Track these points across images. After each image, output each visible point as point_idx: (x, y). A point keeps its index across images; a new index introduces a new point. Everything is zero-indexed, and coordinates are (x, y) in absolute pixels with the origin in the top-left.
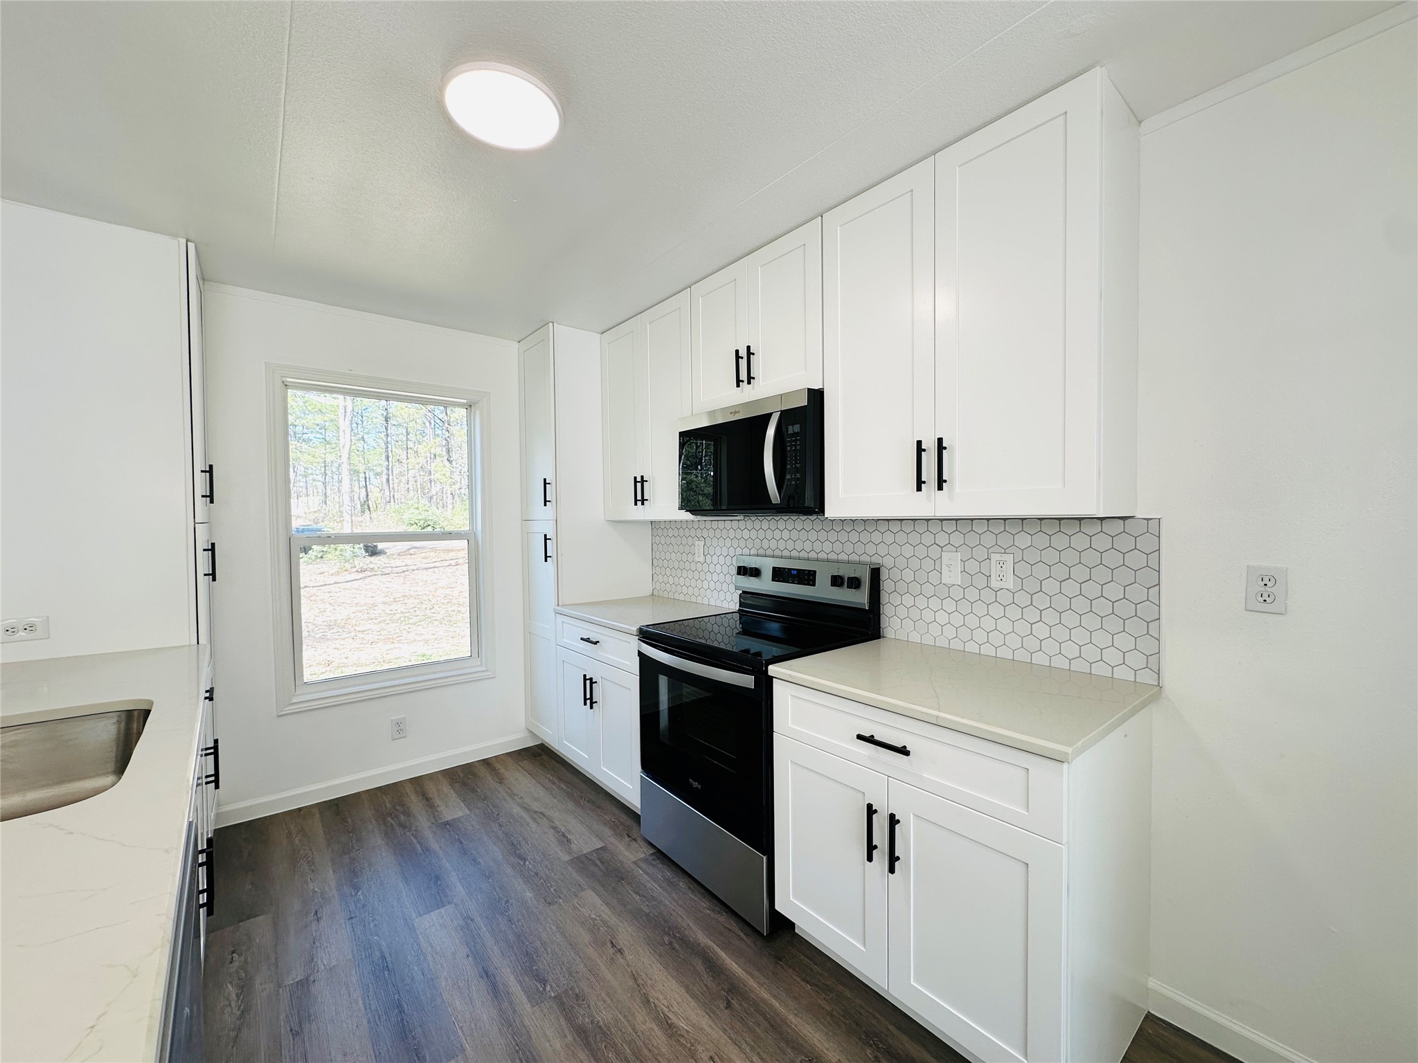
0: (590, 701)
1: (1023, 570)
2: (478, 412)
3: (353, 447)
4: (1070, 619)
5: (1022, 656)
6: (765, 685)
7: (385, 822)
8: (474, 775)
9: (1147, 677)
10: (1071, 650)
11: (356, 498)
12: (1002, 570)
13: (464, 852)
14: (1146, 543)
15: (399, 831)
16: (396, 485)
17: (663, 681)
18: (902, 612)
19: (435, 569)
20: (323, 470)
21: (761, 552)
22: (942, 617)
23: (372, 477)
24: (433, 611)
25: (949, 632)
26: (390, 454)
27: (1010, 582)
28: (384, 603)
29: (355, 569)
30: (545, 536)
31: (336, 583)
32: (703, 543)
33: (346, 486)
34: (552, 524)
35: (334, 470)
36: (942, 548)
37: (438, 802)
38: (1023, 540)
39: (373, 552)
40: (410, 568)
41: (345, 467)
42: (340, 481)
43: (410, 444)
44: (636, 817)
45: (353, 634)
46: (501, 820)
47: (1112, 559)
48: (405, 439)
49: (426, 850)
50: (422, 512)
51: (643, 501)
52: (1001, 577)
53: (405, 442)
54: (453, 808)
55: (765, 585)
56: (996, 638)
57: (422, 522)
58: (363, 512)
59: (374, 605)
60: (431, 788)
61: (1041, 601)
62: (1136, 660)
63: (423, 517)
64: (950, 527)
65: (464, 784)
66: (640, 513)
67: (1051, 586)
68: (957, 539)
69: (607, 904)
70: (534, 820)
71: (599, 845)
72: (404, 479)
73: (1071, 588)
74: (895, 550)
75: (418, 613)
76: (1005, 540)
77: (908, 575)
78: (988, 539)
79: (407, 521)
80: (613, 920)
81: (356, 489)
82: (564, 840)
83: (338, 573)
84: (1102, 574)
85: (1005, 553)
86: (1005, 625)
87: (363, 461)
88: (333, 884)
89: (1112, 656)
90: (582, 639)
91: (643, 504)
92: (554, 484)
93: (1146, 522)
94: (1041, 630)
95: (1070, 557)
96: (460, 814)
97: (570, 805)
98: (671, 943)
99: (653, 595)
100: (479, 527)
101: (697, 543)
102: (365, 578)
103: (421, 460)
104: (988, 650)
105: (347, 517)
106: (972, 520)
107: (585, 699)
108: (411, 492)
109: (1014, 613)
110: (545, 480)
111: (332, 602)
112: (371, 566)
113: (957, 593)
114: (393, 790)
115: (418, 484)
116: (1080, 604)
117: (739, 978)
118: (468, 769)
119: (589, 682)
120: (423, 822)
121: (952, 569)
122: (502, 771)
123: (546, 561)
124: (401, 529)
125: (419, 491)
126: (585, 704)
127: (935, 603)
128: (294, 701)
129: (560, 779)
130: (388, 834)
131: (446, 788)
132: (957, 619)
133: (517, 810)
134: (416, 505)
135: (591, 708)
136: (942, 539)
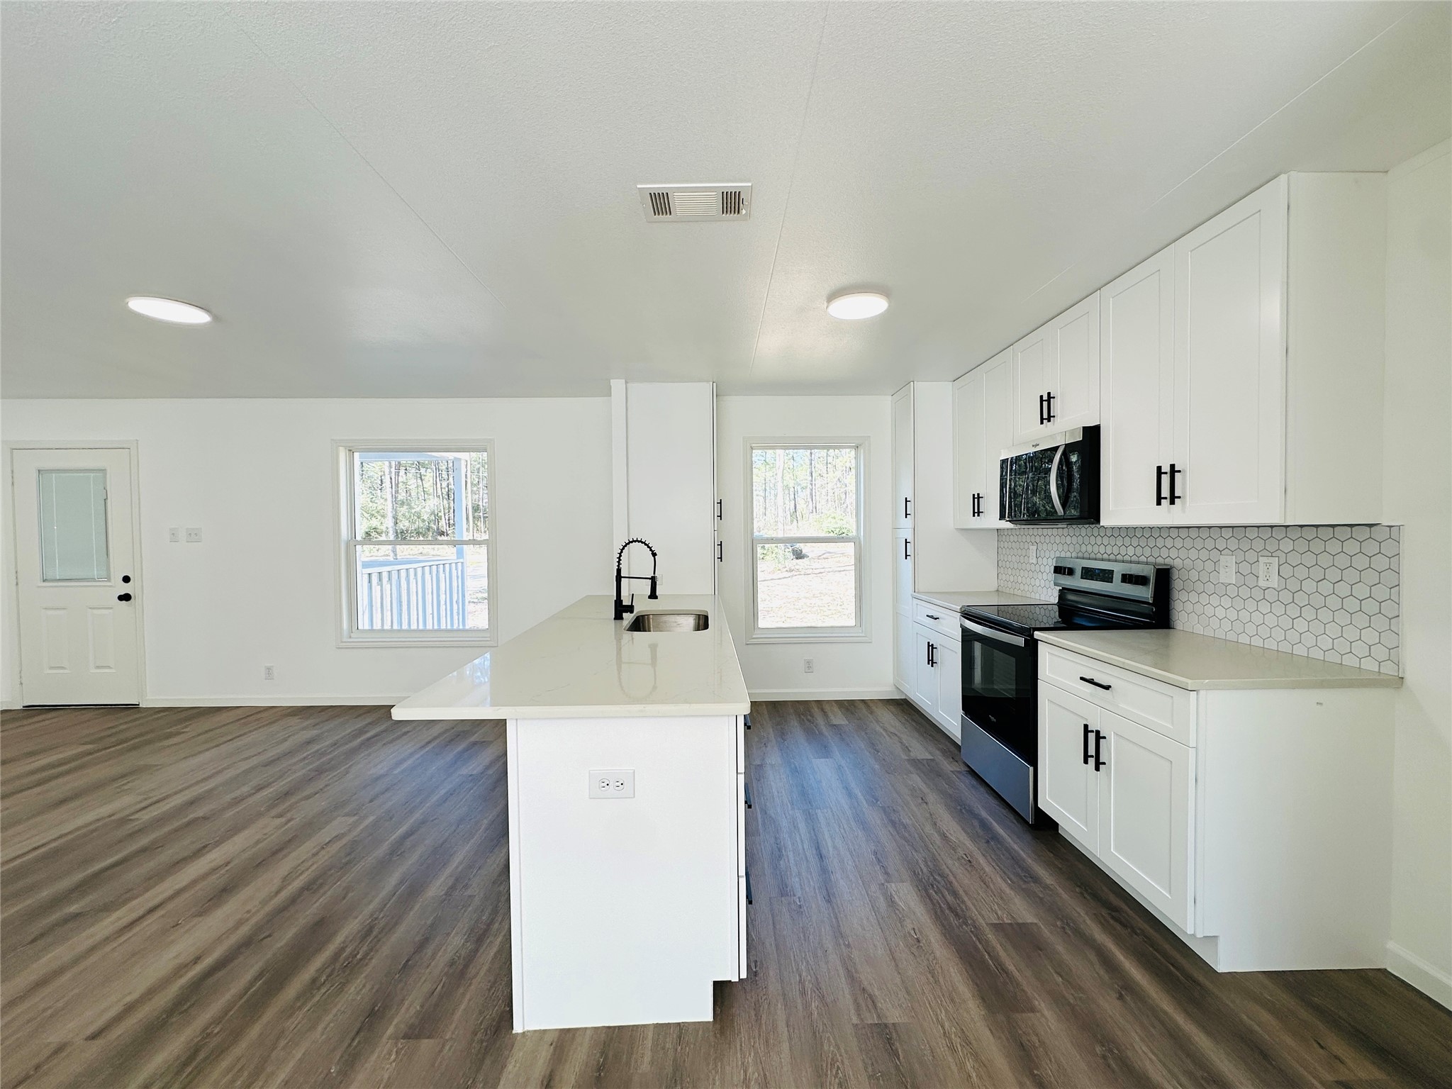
0: (931, 661)
1: (1287, 571)
2: (862, 451)
3: (786, 466)
4: (1325, 615)
5: (1285, 647)
6: (1032, 645)
7: (800, 717)
8: (855, 706)
9: (1388, 669)
10: (1326, 643)
11: (787, 510)
12: (1268, 573)
13: (843, 740)
14: (1388, 548)
15: (808, 723)
16: (817, 497)
17: (977, 646)
18: (1189, 607)
19: (847, 572)
20: (764, 486)
21: (1080, 555)
22: (1220, 612)
23: (799, 490)
24: (843, 607)
25: (1226, 625)
26: (813, 470)
27: (1275, 582)
28: (806, 598)
29: (786, 569)
30: (906, 540)
31: (772, 579)
32: (1035, 547)
33: (780, 500)
34: (911, 531)
35: (772, 486)
36: (1221, 551)
37: (830, 714)
38: (1287, 545)
39: (799, 555)
40: (827, 570)
41: (780, 485)
42: (776, 496)
43: (830, 459)
44: (958, 747)
45: (783, 619)
46: (867, 731)
47: (1360, 562)
48: (825, 455)
49: (821, 733)
50: (838, 522)
51: (979, 513)
52: (1268, 577)
53: (825, 458)
54: (839, 719)
55: (1077, 582)
56: (1264, 631)
57: (838, 530)
58: (792, 521)
59: (799, 599)
60: (827, 708)
61: (1301, 599)
62: (1380, 652)
63: (838, 525)
64: (1227, 533)
65: (847, 710)
66: (977, 523)
67: (1309, 586)
68: (1233, 544)
69: (926, 783)
70: (890, 736)
71: (930, 757)
72: (824, 492)
73: (1326, 587)
74: (1183, 554)
75: (831, 607)
76: (1272, 545)
77: (1194, 575)
78: (1259, 545)
79: (826, 530)
80: (926, 790)
81: (787, 502)
82: (907, 749)
83: (773, 572)
84: (1351, 575)
85: (1272, 556)
86: (1271, 620)
87: (792, 478)
88: (773, 736)
89: (1361, 649)
90: (927, 616)
91: (978, 515)
92: (913, 501)
93: (1388, 528)
94: (1301, 625)
95: (1325, 560)
96: (843, 723)
97: (916, 735)
98: (961, 810)
99: (998, 590)
100: (862, 534)
101: (1031, 547)
102: (792, 576)
103: (838, 474)
104: (1257, 642)
105: (780, 526)
106: (1246, 527)
107: (929, 660)
108: (830, 503)
109: (1278, 609)
110: (906, 498)
111: (770, 594)
112: (797, 567)
113: (1232, 591)
114: (805, 704)
115: (836, 494)
116: (1333, 602)
117: (1002, 837)
118: (852, 702)
119: (931, 647)
120: (820, 721)
121: (1228, 571)
122: (874, 708)
123: (906, 558)
124: (823, 534)
125: (837, 501)
126: (929, 664)
127: (1214, 600)
128: (754, 636)
129: (913, 720)
130: (802, 723)
131: (836, 709)
132: (1232, 615)
133: (878, 728)
134: (833, 515)
135: (932, 666)
136: (1221, 544)
